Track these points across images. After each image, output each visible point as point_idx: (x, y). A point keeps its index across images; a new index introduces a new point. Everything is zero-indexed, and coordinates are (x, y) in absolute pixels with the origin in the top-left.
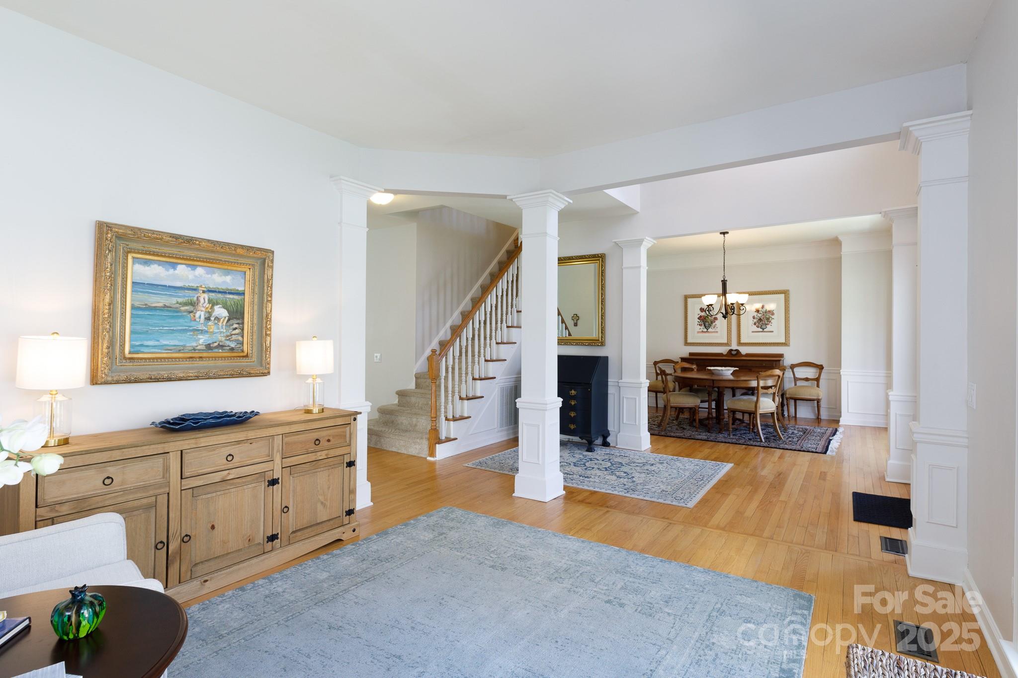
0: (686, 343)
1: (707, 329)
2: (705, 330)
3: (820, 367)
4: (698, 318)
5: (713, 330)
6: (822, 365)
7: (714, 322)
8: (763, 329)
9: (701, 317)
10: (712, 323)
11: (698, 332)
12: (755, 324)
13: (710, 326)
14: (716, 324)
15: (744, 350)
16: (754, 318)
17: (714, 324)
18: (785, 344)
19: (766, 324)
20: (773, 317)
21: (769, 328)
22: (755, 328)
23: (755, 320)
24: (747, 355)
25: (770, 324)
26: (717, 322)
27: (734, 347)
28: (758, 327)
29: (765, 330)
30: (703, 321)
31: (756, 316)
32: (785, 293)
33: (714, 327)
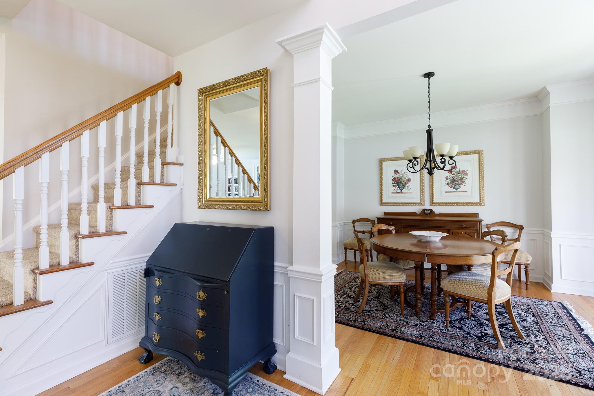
0: (382, 203)
1: (401, 190)
2: (399, 191)
3: (519, 227)
4: (393, 180)
5: (407, 191)
6: (521, 226)
7: (408, 183)
8: (456, 189)
9: (395, 178)
10: (405, 184)
11: (393, 193)
12: (448, 184)
13: (404, 187)
14: (409, 185)
15: (437, 210)
16: (447, 178)
17: (407, 185)
18: (480, 204)
19: (460, 184)
20: (466, 177)
21: (462, 188)
22: (448, 188)
23: (448, 181)
24: (441, 215)
25: (464, 184)
26: (410, 183)
27: (427, 206)
28: (451, 187)
29: (458, 190)
30: (397, 183)
31: (449, 177)
32: (479, 153)
33: (408, 188)
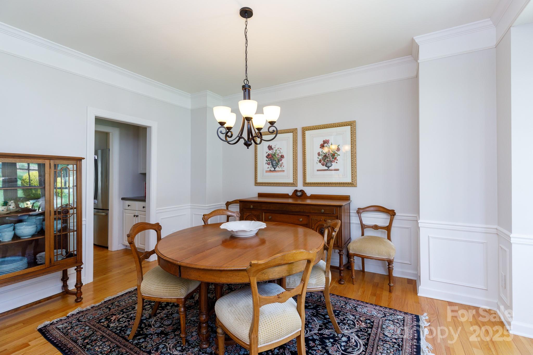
0: (257, 184)
1: (275, 168)
2: (273, 169)
3: (391, 212)
4: (267, 157)
5: (280, 169)
6: (393, 211)
7: (281, 160)
8: (328, 167)
9: (269, 155)
10: (279, 162)
11: (267, 171)
12: (320, 161)
13: (277, 164)
14: (282, 163)
15: (309, 191)
16: (319, 154)
17: (281, 162)
18: (352, 184)
19: (331, 162)
20: (338, 153)
21: (334, 166)
22: (320, 167)
23: (320, 157)
24: (314, 197)
25: (336, 161)
26: (283, 160)
27: (300, 187)
28: (323, 165)
29: (330, 168)
30: (271, 160)
31: (321, 153)
32: (352, 124)
33: (281, 166)
